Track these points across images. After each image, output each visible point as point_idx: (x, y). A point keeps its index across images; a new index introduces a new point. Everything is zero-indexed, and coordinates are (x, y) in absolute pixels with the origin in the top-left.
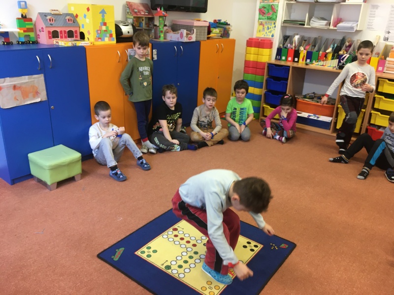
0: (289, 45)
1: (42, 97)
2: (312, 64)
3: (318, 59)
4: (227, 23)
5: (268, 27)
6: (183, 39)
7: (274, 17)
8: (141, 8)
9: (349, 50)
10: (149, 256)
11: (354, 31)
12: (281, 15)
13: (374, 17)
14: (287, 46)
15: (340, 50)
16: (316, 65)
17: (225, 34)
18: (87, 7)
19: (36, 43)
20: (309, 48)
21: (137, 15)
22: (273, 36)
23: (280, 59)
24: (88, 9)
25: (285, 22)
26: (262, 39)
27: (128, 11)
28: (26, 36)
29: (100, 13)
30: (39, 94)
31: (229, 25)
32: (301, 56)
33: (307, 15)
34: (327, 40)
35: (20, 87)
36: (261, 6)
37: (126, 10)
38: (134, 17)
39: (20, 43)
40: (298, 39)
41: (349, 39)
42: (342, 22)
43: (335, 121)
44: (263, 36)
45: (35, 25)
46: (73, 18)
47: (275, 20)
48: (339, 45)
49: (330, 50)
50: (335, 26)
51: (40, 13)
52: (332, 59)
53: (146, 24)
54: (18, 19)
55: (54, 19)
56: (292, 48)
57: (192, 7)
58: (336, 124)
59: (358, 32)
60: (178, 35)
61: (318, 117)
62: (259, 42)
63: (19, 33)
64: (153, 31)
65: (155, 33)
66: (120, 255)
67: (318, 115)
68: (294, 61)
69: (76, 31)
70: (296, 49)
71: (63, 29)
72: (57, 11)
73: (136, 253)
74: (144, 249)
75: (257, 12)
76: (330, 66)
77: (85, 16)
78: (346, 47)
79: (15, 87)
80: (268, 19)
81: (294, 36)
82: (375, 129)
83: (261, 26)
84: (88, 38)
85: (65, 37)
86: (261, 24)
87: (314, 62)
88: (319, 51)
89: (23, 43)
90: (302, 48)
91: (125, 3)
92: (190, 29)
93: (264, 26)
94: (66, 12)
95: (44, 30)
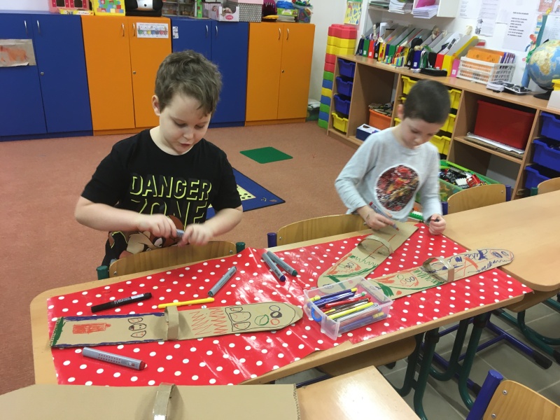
0: (371, 35)
1: (31, 61)
5: (355, 10)
6: (219, 18)
17: (302, 17)
23: (361, 55)
25: (372, 4)
30: (27, 59)
31: (309, 5)
32: (381, 51)
35: (7, 49)
41: (436, 30)
44: (349, 23)
68: (375, 58)
69: (85, 1)
79: (2, 48)
85: (72, 6)
86: (349, 6)
90: (381, 40)
93: (351, 8)
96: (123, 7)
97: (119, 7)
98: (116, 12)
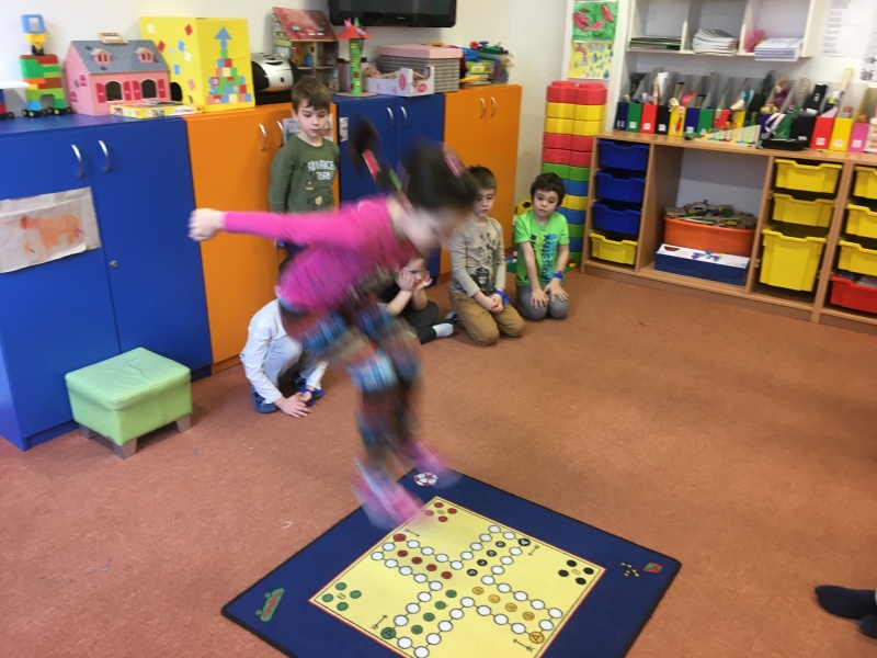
0: (645, 95)
1: (88, 241)
2: (700, 137)
3: (714, 125)
4: (502, 49)
5: (595, 56)
6: (406, 90)
7: (609, 32)
8: (308, 21)
9: (782, 102)
10: (343, 606)
11: (795, 60)
12: (625, 27)
13: (838, 26)
14: (641, 97)
15: (763, 104)
16: (708, 140)
17: (499, 74)
18: (185, 25)
19: (67, 112)
20: (691, 101)
21: (299, 37)
22: (606, 75)
23: (624, 129)
24: (189, 30)
25: (634, 42)
26: (582, 83)
27: (278, 29)
28: (45, 97)
29: (217, 37)
30: (81, 235)
31: (506, 52)
32: (674, 119)
33: (685, 26)
34: (731, 80)
35: (36, 221)
36: (578, 7)
37: (273, 28)
38: (294, 44)
39: (31, 114)
40: (666, 80)
41: (783, 79)
42: (766, 39)
43: (757, 266)
44: (583, 77)
45: (64, 71)
46: (155, 52)
47: (611, 38)
48: (759, 92)
49: (739, 104)
50: (752, 50)
51: (75, 43)
52: (746, 124)
53: (319, 58)
54: (25, 57)
55: (109, 54)
56: (651, 103)
57: (419, 15)
58: (758, 271)
59: (803, 60)
60: (395, 83)
61: (717, 258)
62: (577, 90)
63: (28, 91)
64: (336, 74)
65: (342, 78)
66: (273, 609)
67: (717, 252)
68: (656, 131)
69: (161, 82)
70: (662, 104)
71: (131, 78)
72: (115, 35)
73: (312, 600)
74: (330, 589)
75: (570, 22)
76: (742, 142)
77: (181, 46)
78: (777, 96)
79: (25, 221)
80: (595, 36)
81: (655, 76)
82: (848, 280)
83: (580, 54)
84: (190, 98)
85: (137, 97)
86: (579, 49)
87: (703, 132)
88: (713, 106)
89: (38, 115)
90: (675, 102)
91: (271, 11)
92: (420, 65)
93: (585, 53)
94: (135, 38)
95: (88, 82)
96: (250, 90)
97: (243, 89)
98: (240, 100)
